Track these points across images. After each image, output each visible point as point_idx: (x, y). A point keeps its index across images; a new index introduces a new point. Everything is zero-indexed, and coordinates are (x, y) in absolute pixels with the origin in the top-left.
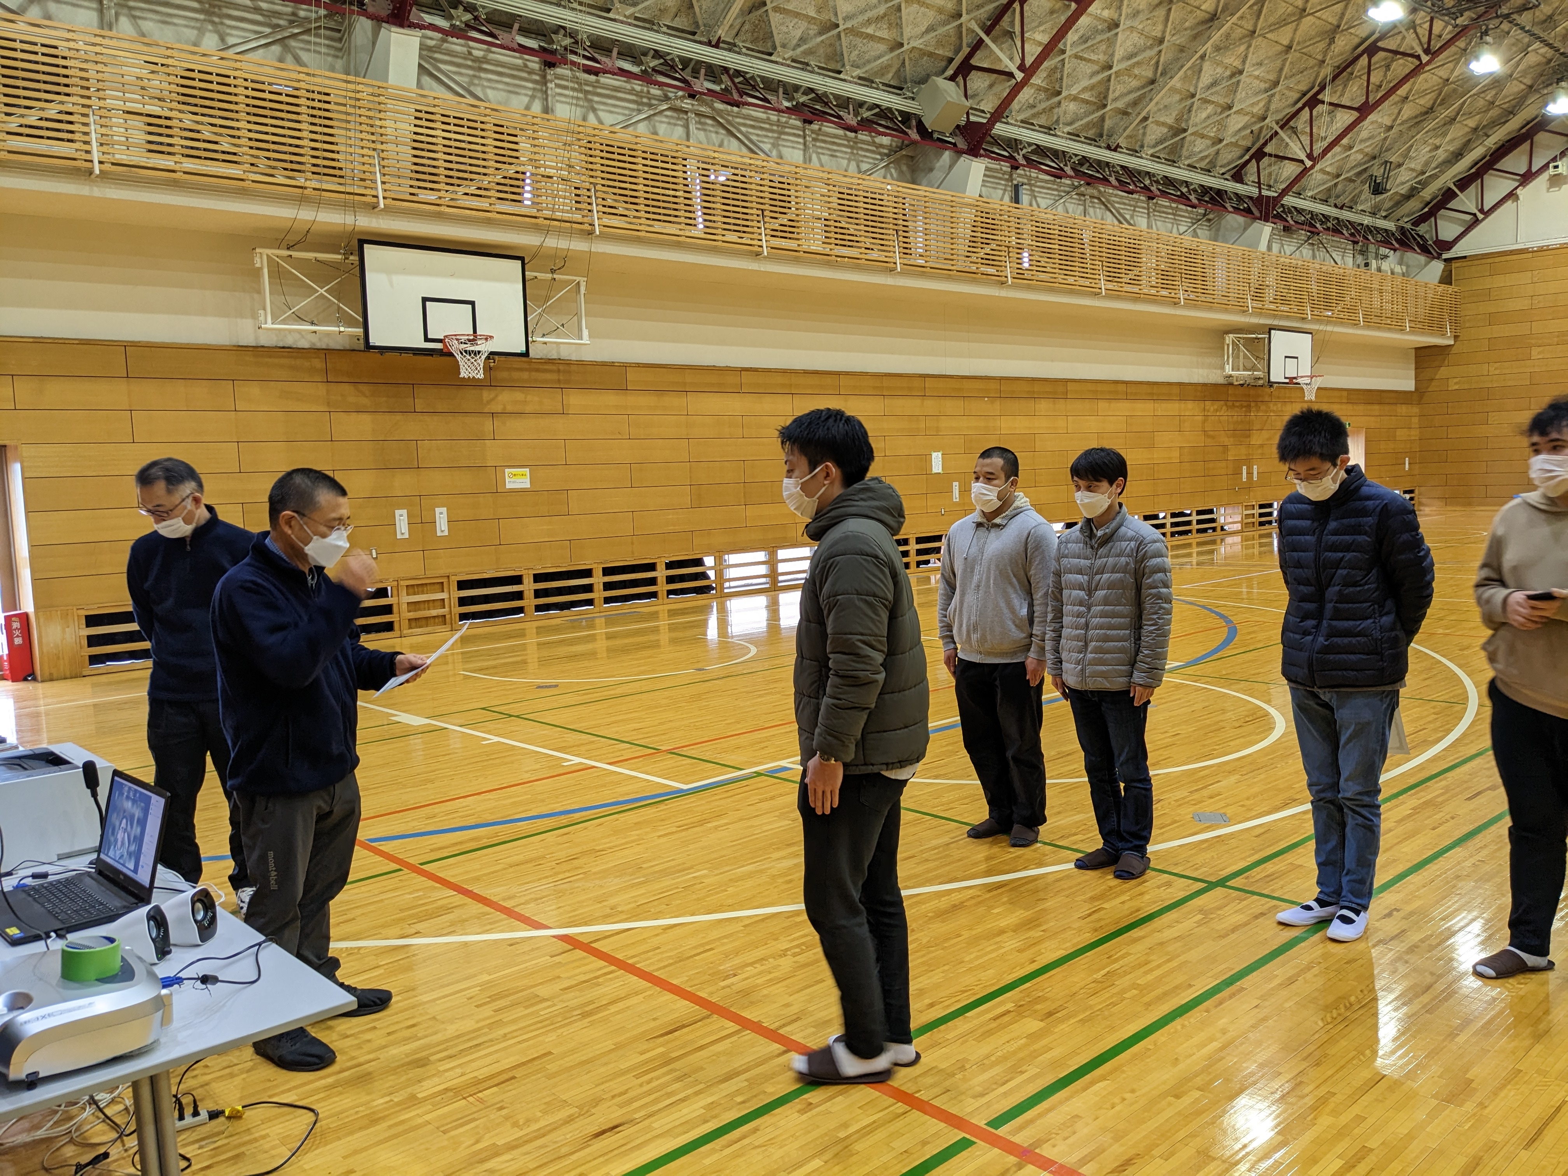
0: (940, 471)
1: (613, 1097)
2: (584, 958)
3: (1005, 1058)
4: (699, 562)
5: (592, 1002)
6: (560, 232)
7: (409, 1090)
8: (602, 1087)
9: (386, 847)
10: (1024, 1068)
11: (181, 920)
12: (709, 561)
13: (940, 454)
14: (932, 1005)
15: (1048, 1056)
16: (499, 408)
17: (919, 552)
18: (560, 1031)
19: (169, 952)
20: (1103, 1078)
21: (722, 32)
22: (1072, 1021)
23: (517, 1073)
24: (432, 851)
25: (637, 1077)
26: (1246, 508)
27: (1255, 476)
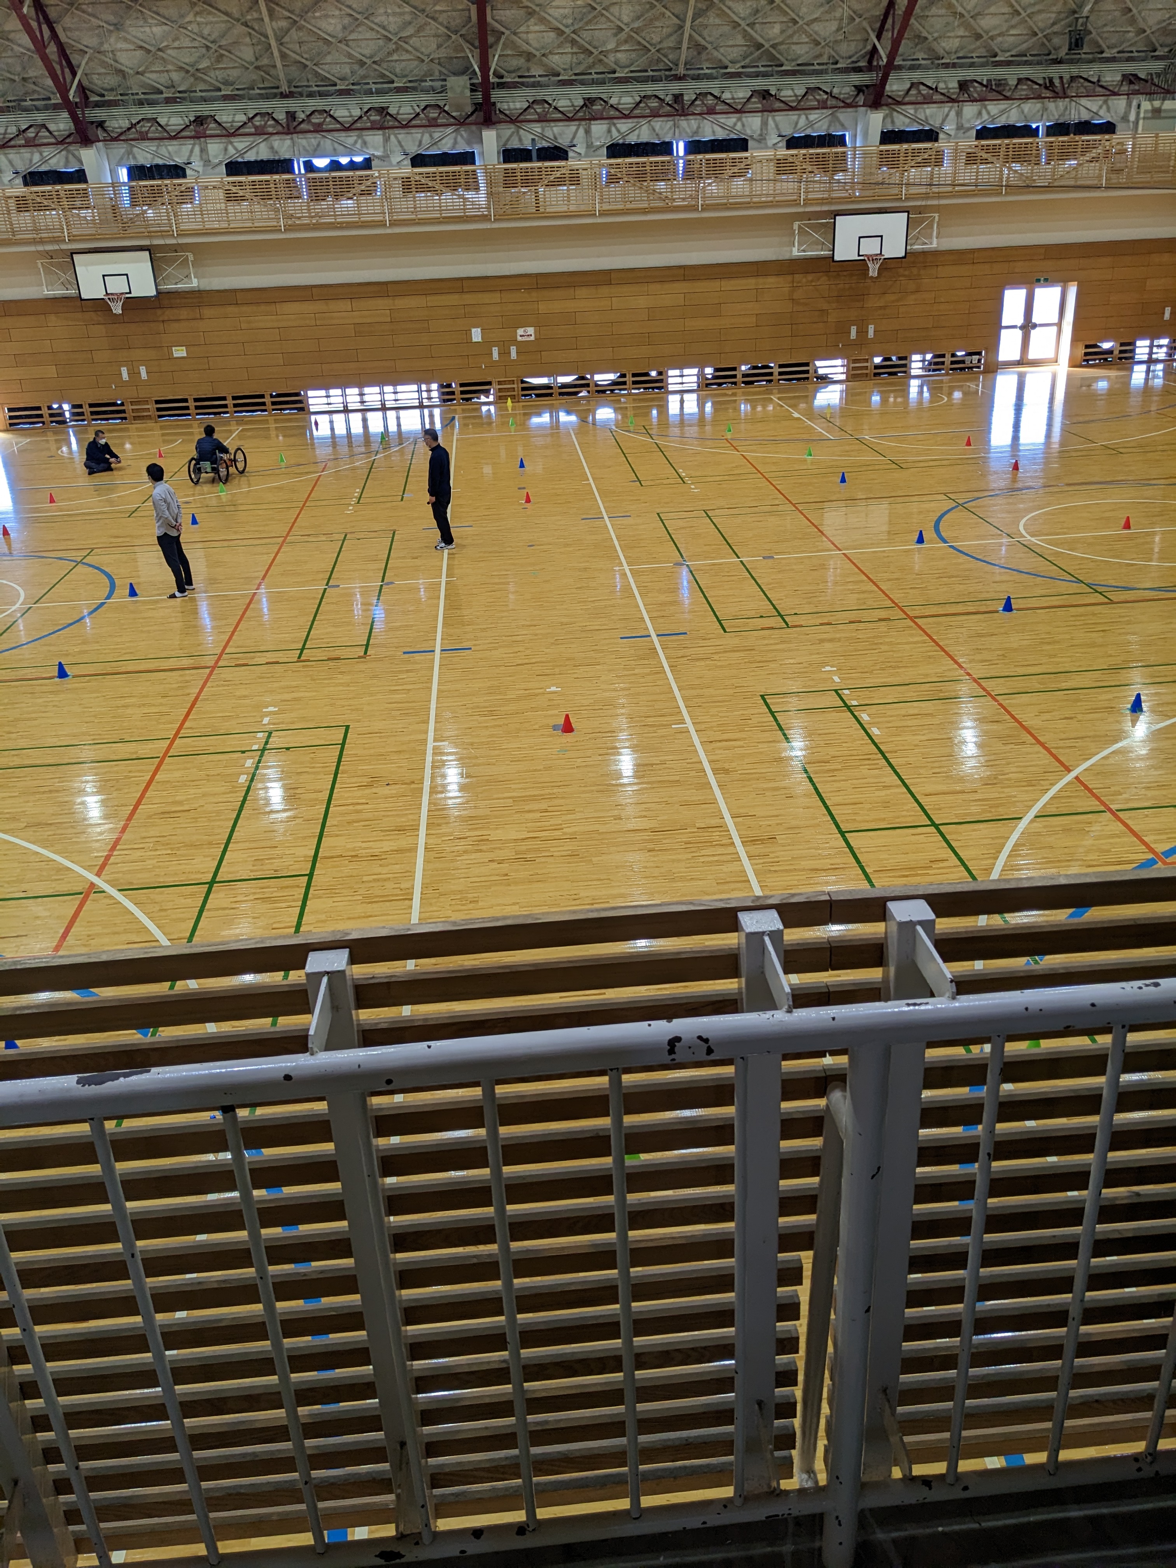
0: (480, 340)
6: (157, 237)
13: (479, 330)
16: (166, 318)
26: (855, 361)
27: (871, 334)
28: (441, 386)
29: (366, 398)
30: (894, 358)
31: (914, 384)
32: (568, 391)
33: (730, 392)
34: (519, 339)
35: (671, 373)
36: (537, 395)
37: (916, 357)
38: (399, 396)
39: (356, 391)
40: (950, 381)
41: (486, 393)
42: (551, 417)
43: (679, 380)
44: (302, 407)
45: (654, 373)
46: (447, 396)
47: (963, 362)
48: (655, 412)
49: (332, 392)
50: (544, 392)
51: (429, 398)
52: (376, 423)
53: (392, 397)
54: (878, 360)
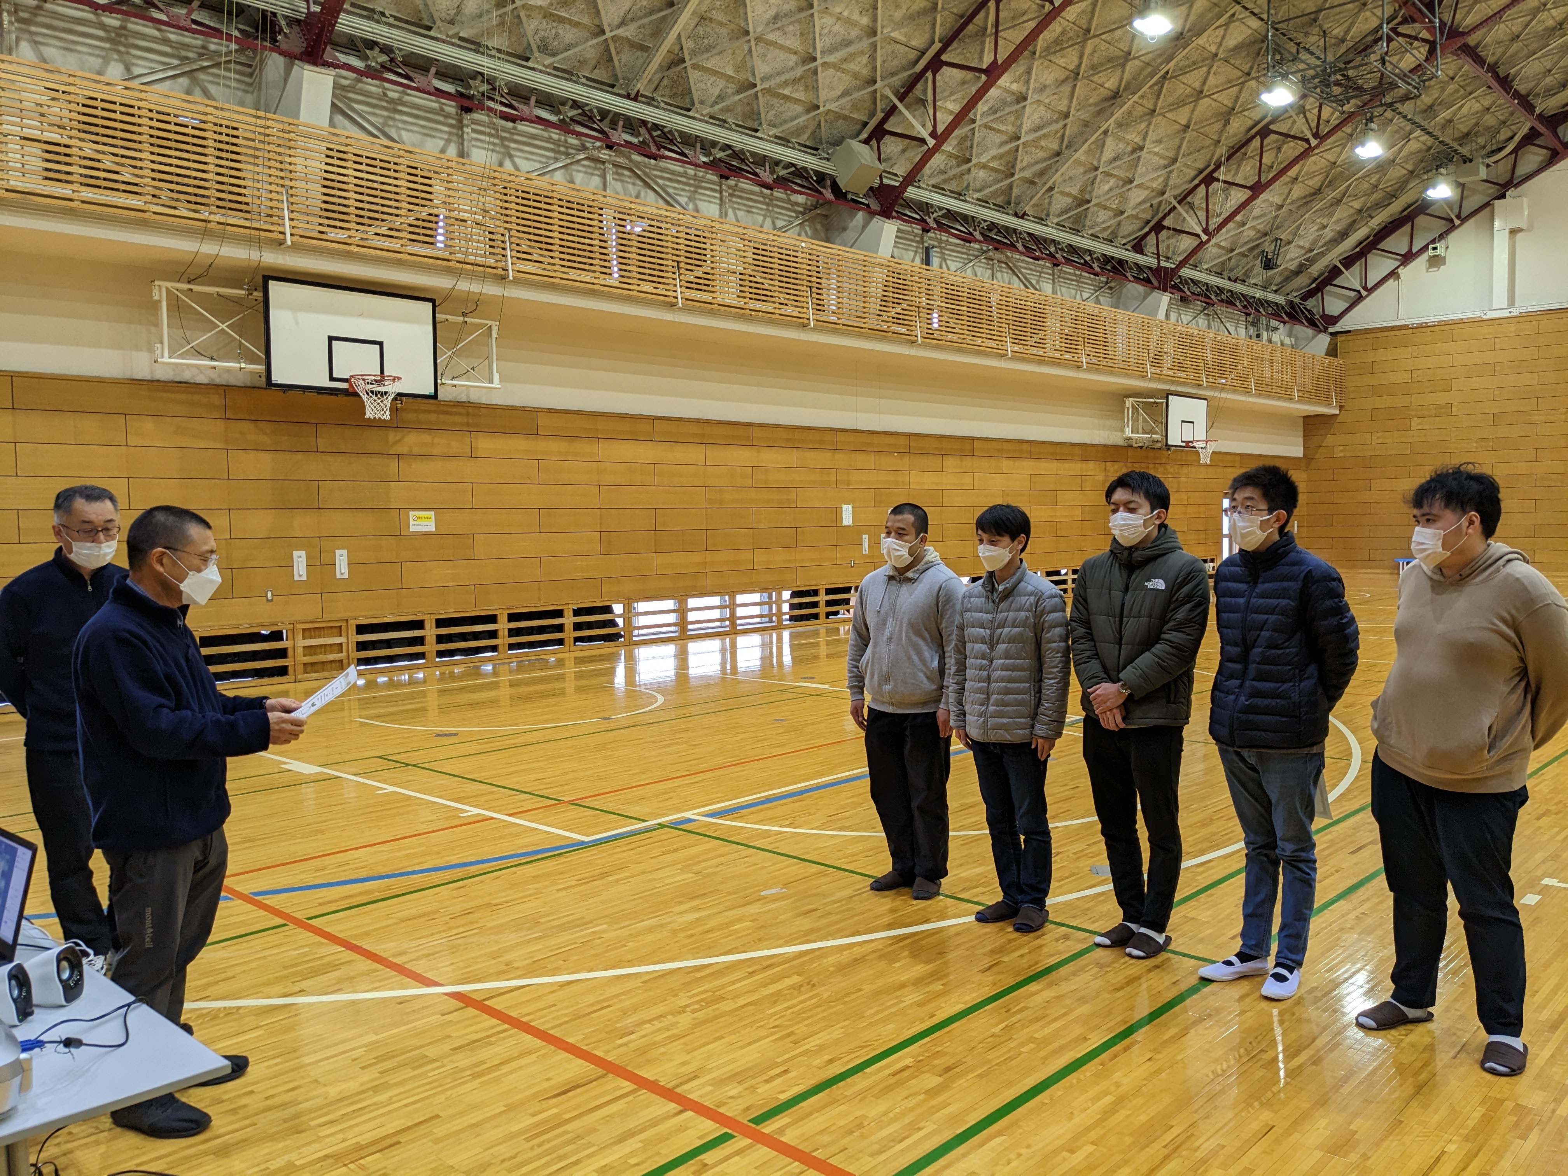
0: (850, 523)
1: (503, 1161)
2: (477, 1016)
3: (903, 1114)
4: (608, 610)
5: (483, 1062)
6: (472, 276)
7: (287, 1157)
8: (491, 1151)
9: (271, 901)
10: (921, 1125)
11: (45, 979)
12: (618, 608)
13: (850, 507)
14: (831, 1061)
15: (946, 1111)
16: (405, 450)
17: (829, 603)
18: (449, 1093)
19: (31, 1013)
20: (999, 1134)
21: (640, 86)
22: (970, 1076)
23: (402, 1138)
24: (320, 904)
25: (528, 1140)
28: (797, 594)
46: (803, 610)
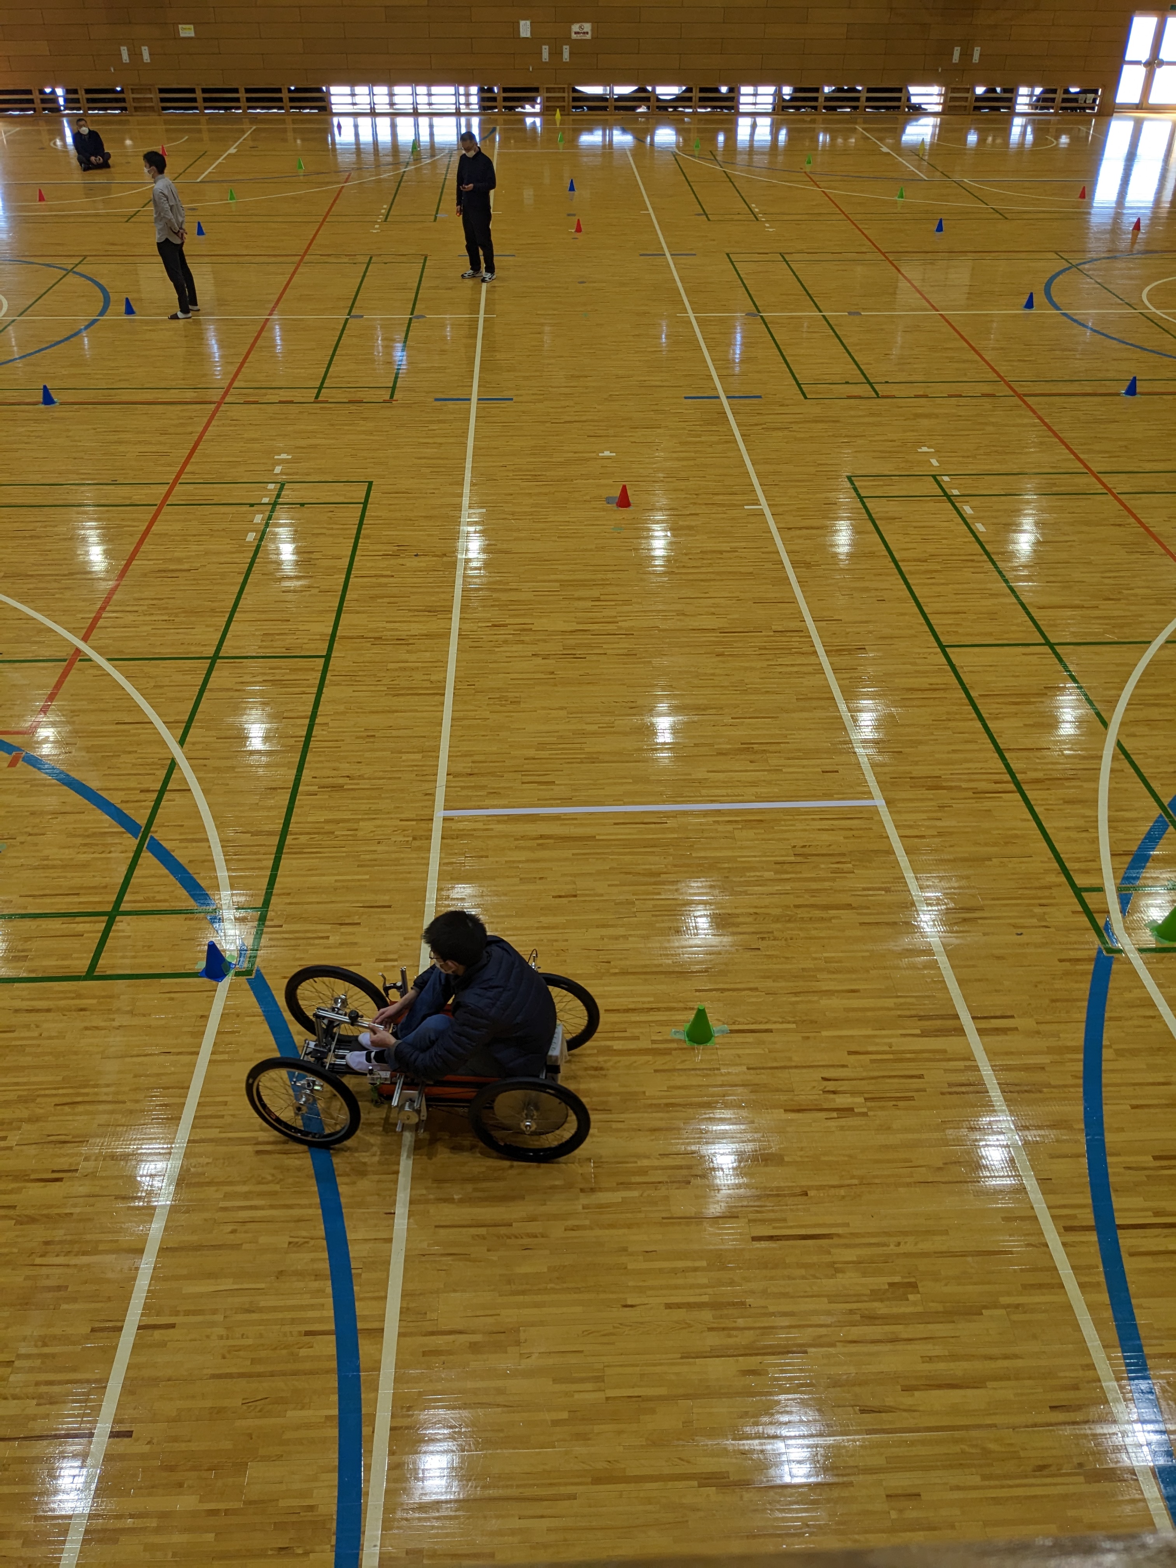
0: (529, 35)
13: (528, 22)
26: (954, 90)
27: (976, 58)
28: (481, 90)
29: (396, 99)
30: (998, 90)
31: (1018, 121)
32: (625, 105)
33: (808, 118)
34: (574, 36)
35: (744, 90)
36: (590, 108)
37: (1023, 90)
38: (434, 99)
39: (384, 90)
40: (1059, 122)
41: (532, 101)
42: (604, 135)
43: (751, 99)
44: (324, 107)
45: (724, 89)
46: (487, 102)
47: (1076, 100)
48: (721, 138)
49: (358, 89)
50: (599, 104)
51: (468, 104)
52: (406, 130)
53: (425, 99)
54: (980, 90)
